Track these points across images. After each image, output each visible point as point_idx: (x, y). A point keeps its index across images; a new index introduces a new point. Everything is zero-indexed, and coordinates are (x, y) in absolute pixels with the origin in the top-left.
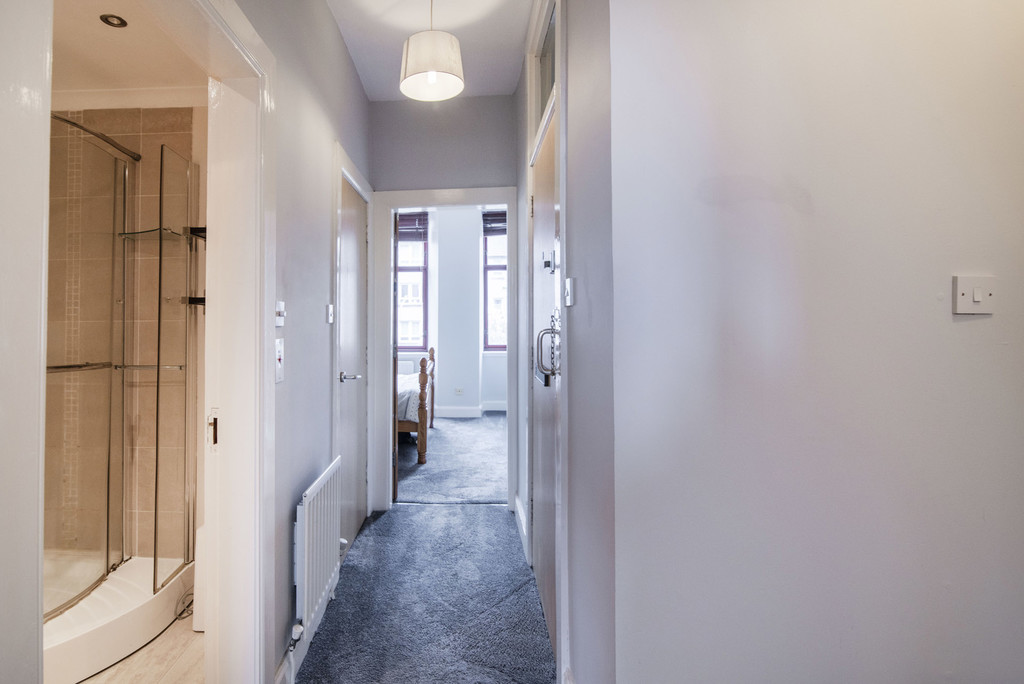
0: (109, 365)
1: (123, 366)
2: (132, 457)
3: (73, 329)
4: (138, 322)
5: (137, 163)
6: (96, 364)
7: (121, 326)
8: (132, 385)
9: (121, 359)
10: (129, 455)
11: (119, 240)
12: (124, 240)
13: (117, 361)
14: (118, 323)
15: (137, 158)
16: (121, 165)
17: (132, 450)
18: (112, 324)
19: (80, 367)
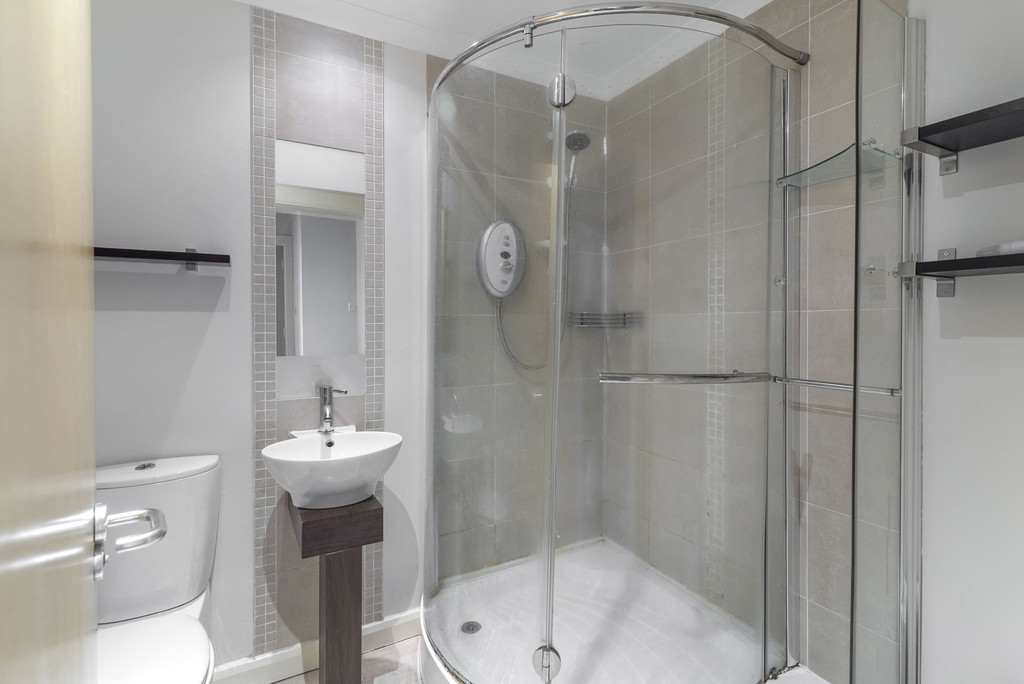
0: (767, 377)
1: (785, 378)
2: (799, 516)
3: (716, 322)
4: (806, 313)
5: (803, 68)
6: (749, 375)
7: (780, 320)
8: (798, 407)
9: (781, 366)
10: (794, 509)
11: (777, 191)
12: (785, 188)
13: (776, 371)
14: (776, 314)
15: (802, 60)
16: (779, 77)
17: (799, 506)
18: (768, 315)
19: (725, 377)
